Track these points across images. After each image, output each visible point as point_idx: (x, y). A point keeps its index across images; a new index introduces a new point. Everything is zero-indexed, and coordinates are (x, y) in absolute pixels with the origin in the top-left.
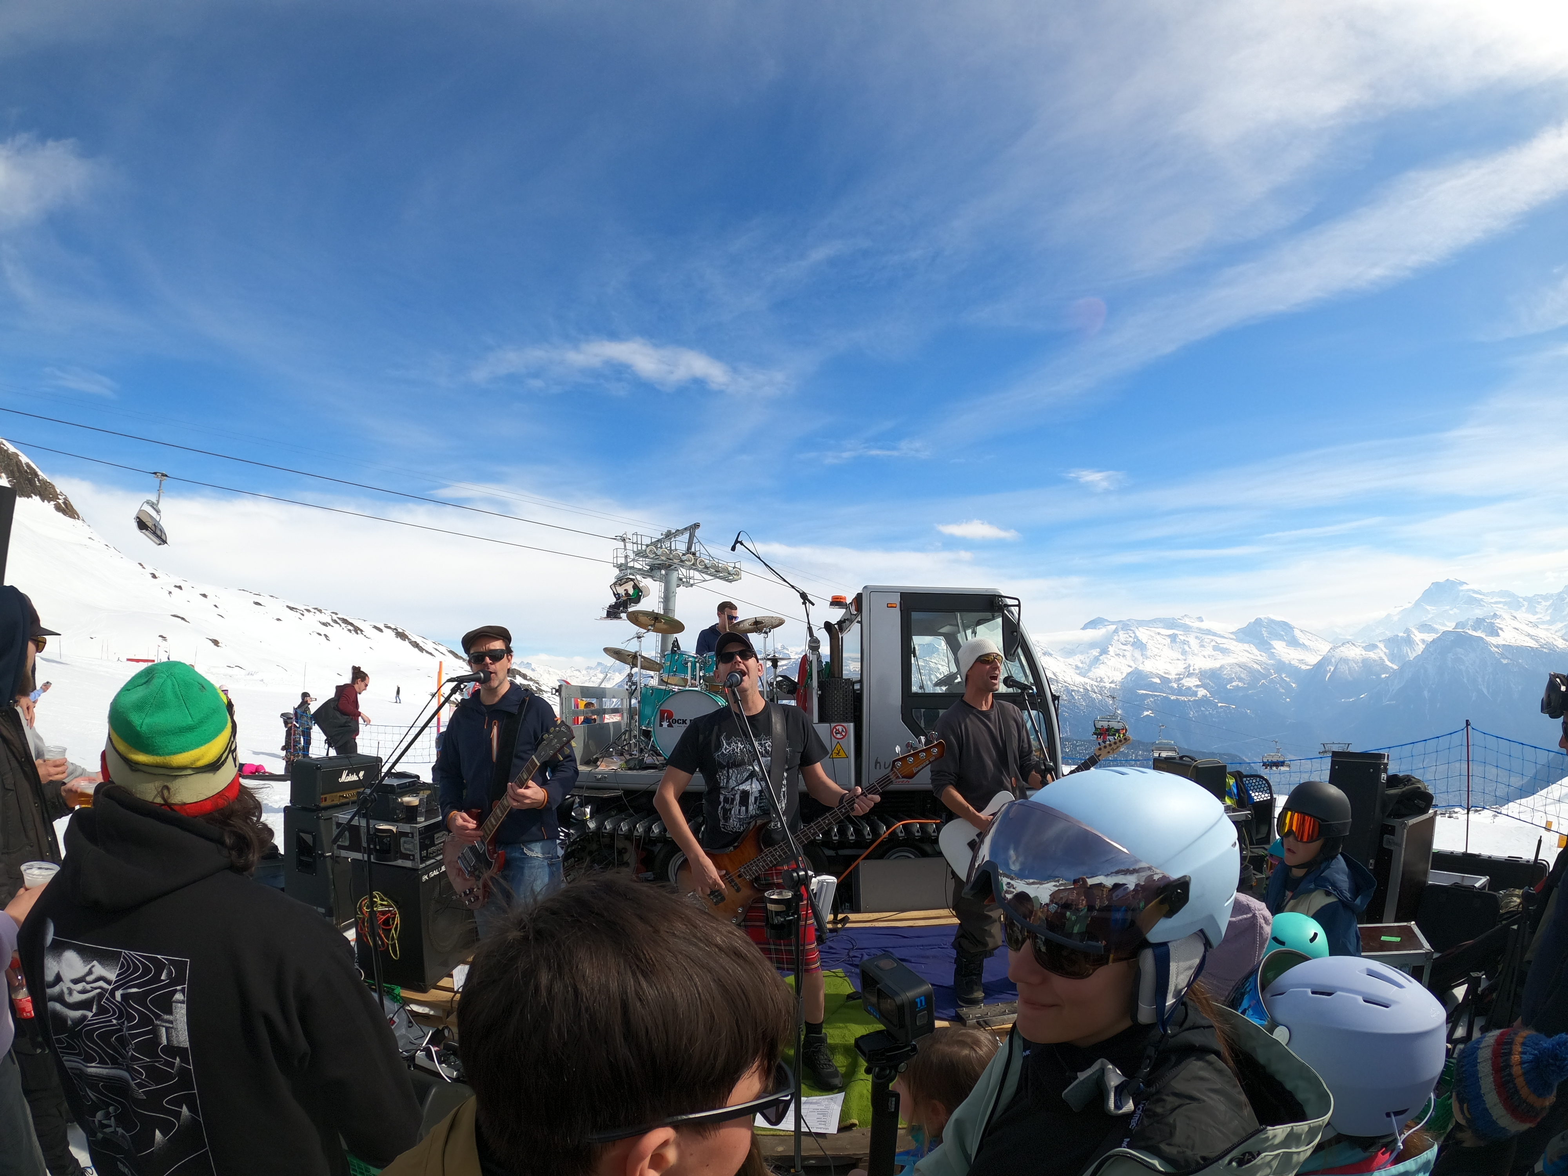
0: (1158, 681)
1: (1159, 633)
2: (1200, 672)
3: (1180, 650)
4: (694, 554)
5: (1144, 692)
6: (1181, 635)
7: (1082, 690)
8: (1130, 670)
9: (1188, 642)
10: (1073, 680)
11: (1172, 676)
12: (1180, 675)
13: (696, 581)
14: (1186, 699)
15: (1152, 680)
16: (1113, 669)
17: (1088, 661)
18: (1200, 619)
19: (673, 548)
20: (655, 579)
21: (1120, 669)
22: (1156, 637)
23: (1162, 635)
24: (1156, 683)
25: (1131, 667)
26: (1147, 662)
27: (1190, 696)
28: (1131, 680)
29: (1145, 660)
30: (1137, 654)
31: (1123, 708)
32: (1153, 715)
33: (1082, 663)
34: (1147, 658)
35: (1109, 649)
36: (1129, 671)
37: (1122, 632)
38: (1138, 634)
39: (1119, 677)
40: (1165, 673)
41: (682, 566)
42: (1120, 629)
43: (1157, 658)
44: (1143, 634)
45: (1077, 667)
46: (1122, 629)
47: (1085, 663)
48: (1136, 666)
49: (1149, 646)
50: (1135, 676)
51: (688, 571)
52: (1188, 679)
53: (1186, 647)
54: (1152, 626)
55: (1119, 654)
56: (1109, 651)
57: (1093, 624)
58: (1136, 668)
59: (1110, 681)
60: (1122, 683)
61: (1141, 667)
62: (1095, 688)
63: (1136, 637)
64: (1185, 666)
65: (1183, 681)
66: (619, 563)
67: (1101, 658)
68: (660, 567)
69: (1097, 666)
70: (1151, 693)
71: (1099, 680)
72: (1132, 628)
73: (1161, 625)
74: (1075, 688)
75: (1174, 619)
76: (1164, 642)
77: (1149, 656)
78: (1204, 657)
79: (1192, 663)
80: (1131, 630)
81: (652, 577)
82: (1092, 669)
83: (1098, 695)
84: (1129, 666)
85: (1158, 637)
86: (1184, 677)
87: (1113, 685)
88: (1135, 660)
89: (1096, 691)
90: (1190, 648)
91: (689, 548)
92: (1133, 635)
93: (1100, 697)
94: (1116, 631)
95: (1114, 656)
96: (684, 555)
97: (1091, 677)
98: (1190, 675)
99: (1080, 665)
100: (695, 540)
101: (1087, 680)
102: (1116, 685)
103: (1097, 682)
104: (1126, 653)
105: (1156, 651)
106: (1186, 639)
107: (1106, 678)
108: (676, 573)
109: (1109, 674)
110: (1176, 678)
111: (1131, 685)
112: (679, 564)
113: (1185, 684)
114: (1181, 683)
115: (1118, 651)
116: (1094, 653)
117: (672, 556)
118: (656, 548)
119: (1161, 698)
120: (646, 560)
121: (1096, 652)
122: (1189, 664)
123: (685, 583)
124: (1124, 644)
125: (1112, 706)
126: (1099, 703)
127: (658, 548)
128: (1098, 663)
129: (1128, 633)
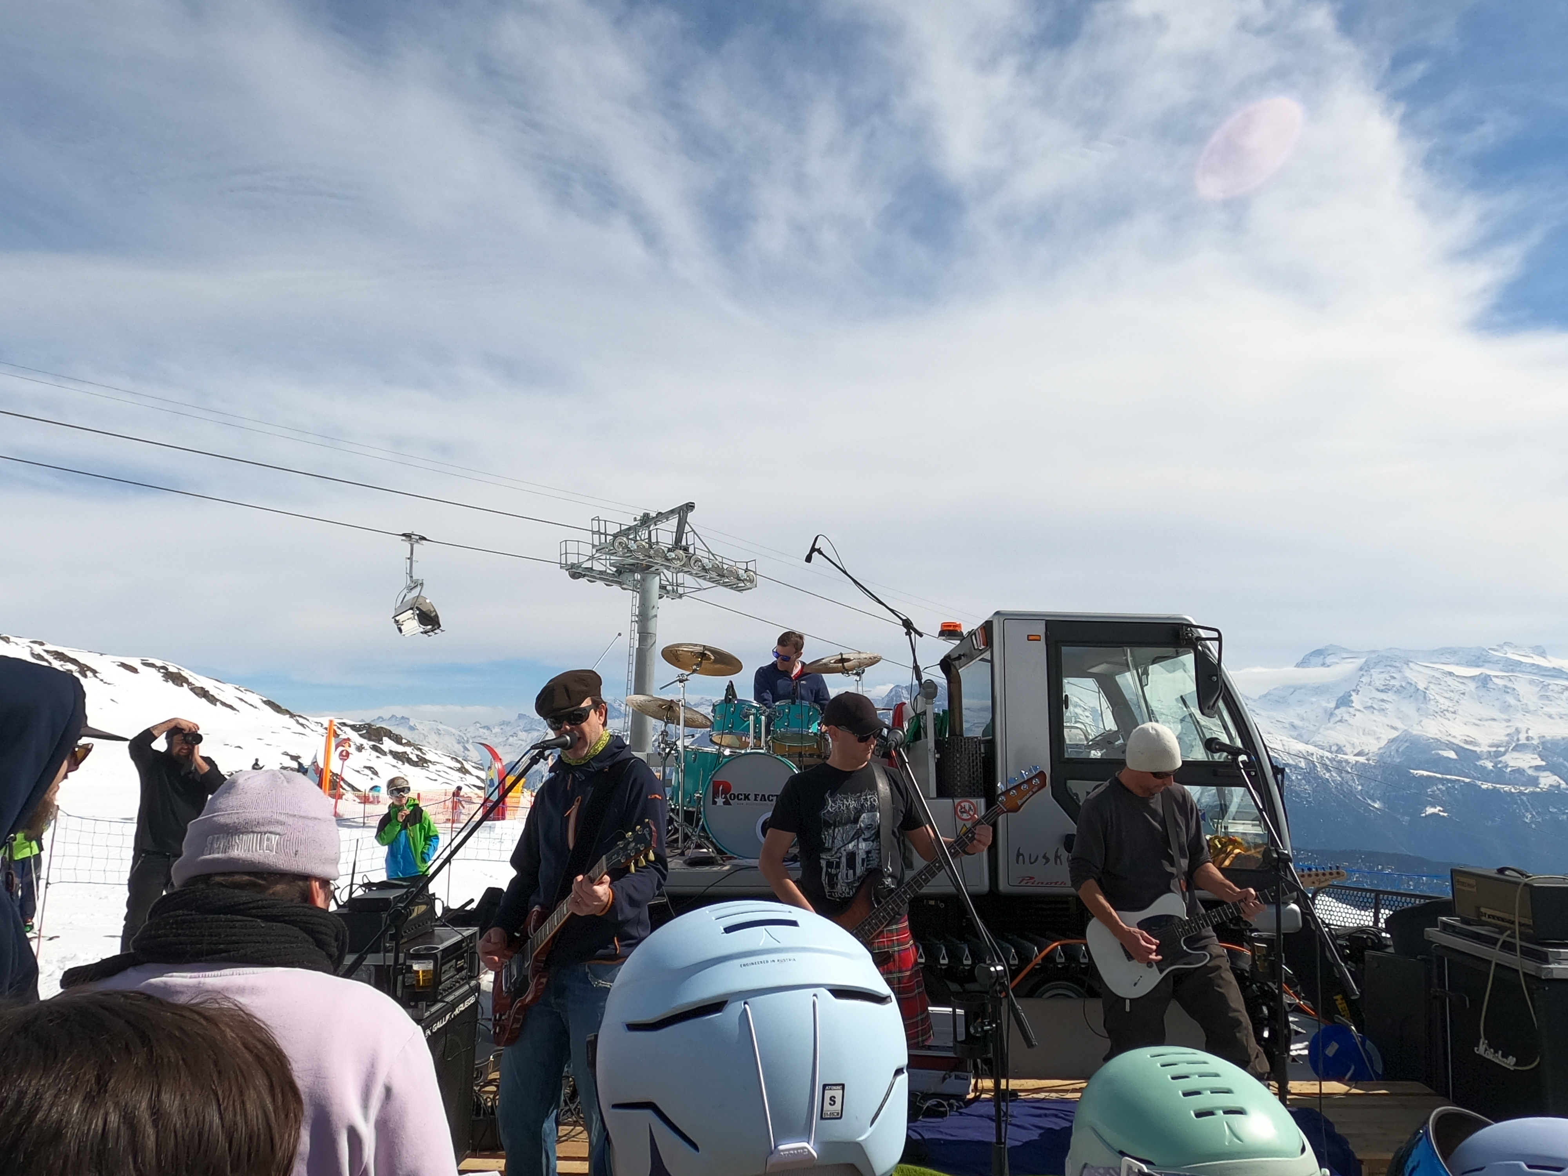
0: (1452, 755)
1: (1451, 674)
2: (1542, 743)
3: (1496, 703)
4: (686, 549)
5: (1425, 773)
6: (1497, 677)
7: (1303, 764)
8: (1394, 734)
9: (1514, 689)
10: (1287, 748)
11: (1483, 748)
12: (1499, 746)
13: (687, 590)
14: (1513, 791)
15: (1441, 752)
16: (1361, 733)
17: (1314, 717)
19: (654, 540)
20: (624, 586)
21: (1375, 732)
22: (1445, 679)
23: (1457, 676)
24: (1448, 757)
25: (1397, 729)
26: (1425, 721)
27: (1524, 785)
28: (1397, 751)
29: (1424, 719)
30: (1409, 708)
31: (1384, 800)
32: (1446, 814)
33: (1303, 719)
34: (1427, 715)
35: (1353, 698)
36: (1391, 737)
37: (1378, 670)
38: (1408, 673)
39: (1373, 746)
40: (1466, 742)
41: (668, 568)
42: (1373, 665)
43: (1448, 715)
44: (1417, 675)
45: (1294, 727)
46: (1377, 665)
47: (1308, 720)
48: (1406, 728)
49: (1432, 693)
50: (1407, 744)
51: (674, 575)
52: (1516, 755)
53: (1510, 699)
54: (1437, 660)
55: (1372, 707)
56: (1352, 702)
57: (1320, 656)
58: (1405, 730)
59: (1356, 751)
60: (1381, 756)
61: (1416, 731)
62: (1328, 763)
63: (1404, 678)
64: (1510, 731)
65: (1506, 758)
66: (569, 563)
67: (1337, 712)
68: (633, 568)
69: (1330, 725)
70: (1439, 775)
71: (1334, 748)
72: (1397, 664)
73: (1452, 660)
74: (1291, 762)
75: (1482, 648)
76: (1462, 687)
77: (1433, 712)
78: (1551, 717)
79: (1523, 726)
80: (1395, 667)
81: (620, 584)
82: (1322, 730)
83: (1334, 775)
84: (1393, 728)
85: (1449, 680)
86: (1507, 751)
87: (1362, 759)
88: (1404, 718)
89: (1330, 766)
90: (1519, 701)
91: (678, 540)
92: (1397, 676)
93: (1339, 778)
94: (1364, 669)
95: (1364, 710)
96: (669, 550)
97: (1319, 743)
98: (1519, 748)
99: (1299, 723)
100: (687, 528)
101: (1311, 749)
102: (1368, 760)
103: (1331, 752)
104: (1386, 706)
105: (1445, 703)
106: (1509, 684)
107: (1348, 745)
108: (658, 578)
109: (1356, 741)
110: (1489, 752)
111: (1398, 760)
112: (662, 565)
113: (1511, 764)
114: (1501, 762)
115: (1370, 701)
116: (1324, 704)
117: (652, 552)
118: (628, 539)
119: (1461, 786)
120: (612, 557)
121: (1329, 702)
122: (1517, 729)
123: (671, 592)
124: (1382, 691)
125: (1361, 795)
126: (1336, 788)
127: (631, 539)
128: (1333, 720)
129: (1388, 672)
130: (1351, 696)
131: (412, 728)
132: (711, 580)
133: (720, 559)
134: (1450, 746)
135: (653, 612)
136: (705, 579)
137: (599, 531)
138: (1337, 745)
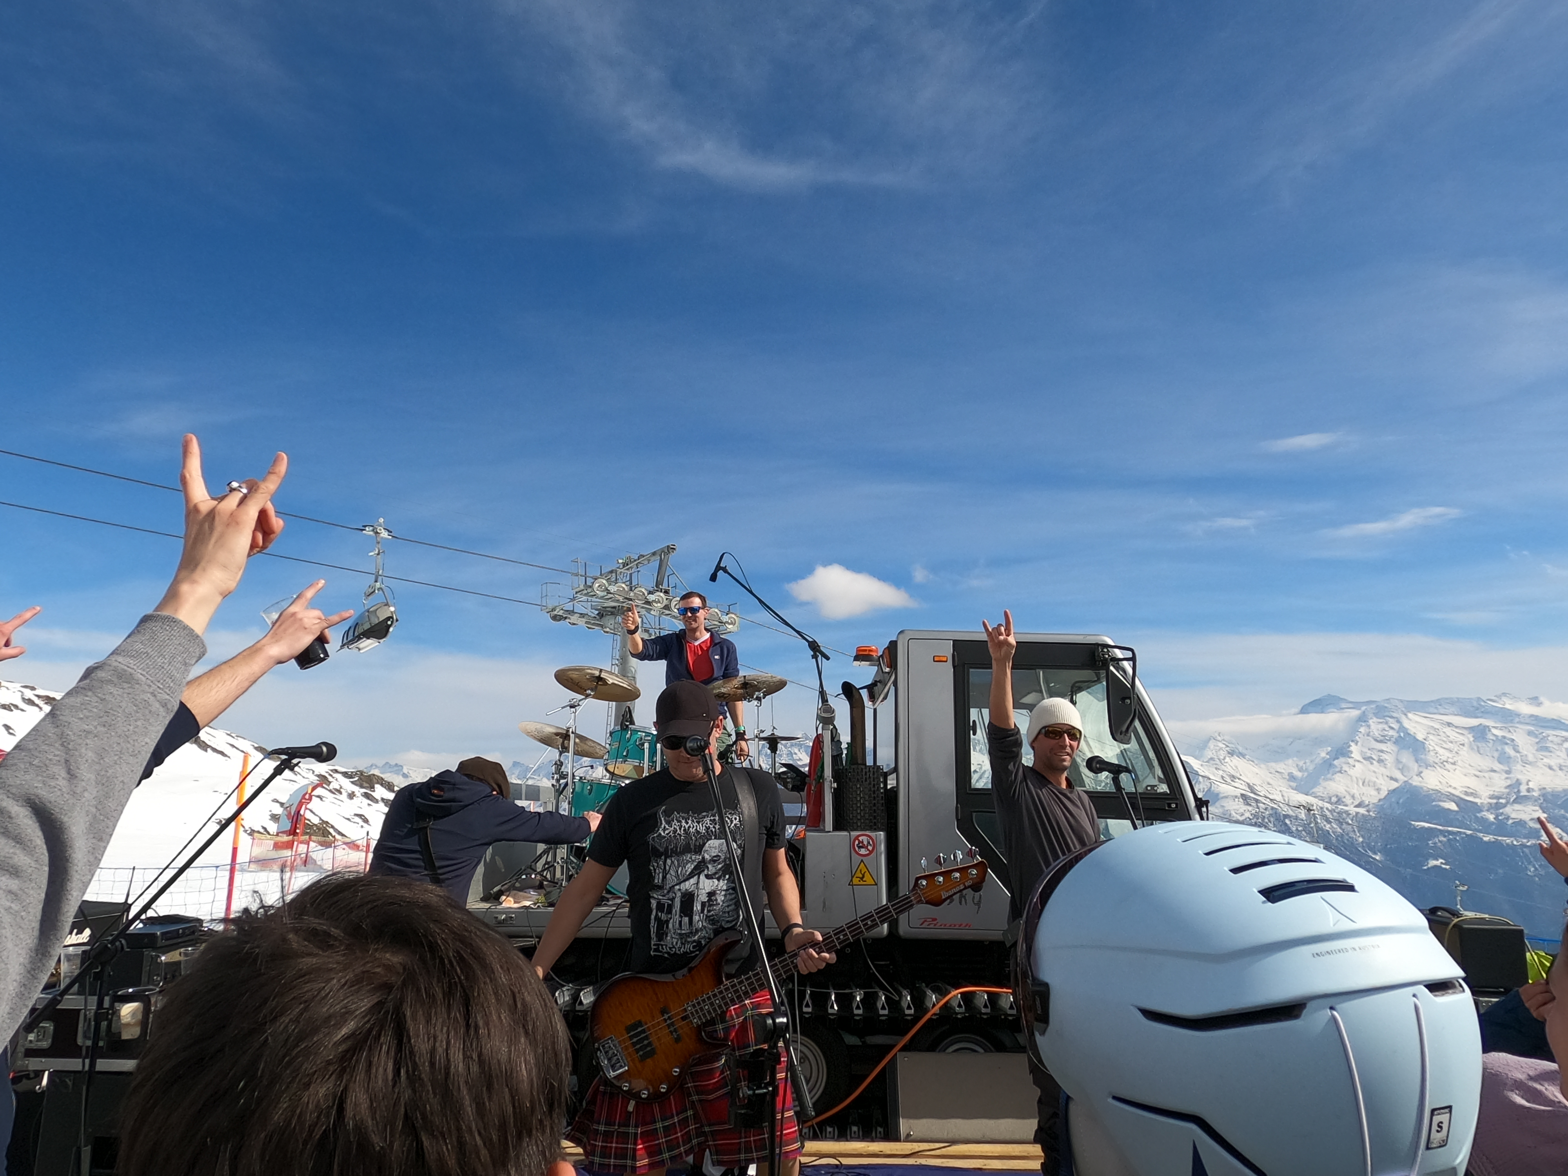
0: (1453, 807)
1: (1449, 724)
2: (1544, 795)
3: (1496, 754)
4: (666, 592)
5: (1427, 825)
6: (1495, 727)
7: (1301, 816)
8: (1395, 785)
9: (1513, 740)
10: (1286, 799)
11: (1483, 799)
12: (1499, 798)
14: (1515, 843)
16: (1361, 782)
17: (1311, 767)
18: (1535, 700)
20: (606, 629)
21: (1375, 782)
22: (1444, 730)
23: (1456, 727)
24: (1449, 809)
25: (1396, 780)
26: (1427, 773)
27: (1525, 838)
28: (1398, 803)
29: (1423, 770)
30: (1407, 758)
31: (1384, 851)
32: (1448, 867)
33: (1300, 770)
34: (1427, 766)
35: (1351, 749)
36: (1391, 788)
37: (1375, 720)
38: (1406, 724)
39: (1372, 797)
40: (1466, 793)
42: (1371, 715)
43: (1448, 766)
44: (1416, 724)
45: (1292, 777)
46: (1376, 715)
47: (1307, 771)
48: (1406, 779)
49: (1432, 743)
50: (1406, 796)
52: (1517, 807)
53: (1509, 750)
54: (1436, 711)
55: (1371, 758)
56: (1351, 752)
57: (1318, 705)
58: (1405, 782)
59: (1356, 803)
60: (1380, 807)
61: (1416, 782)
62: (1328, 813)
63: (1402, 728)
64: (1509, 782)
65: (1508, 810)
66: (550, 605)
67: (1336, 762)
69: (1329, 776)
70: (1441, 827)
71: (1334, 799)
72: (1395, 715)
73: (1453, 709)
74: (1291, 813)
75: (1479, 699)
76: (1461, 738)
77: (1432, 763)
78: (1550, 768)
79: (1523, 778)
80: (1392, 717)
81: (602, 627)
82: (1321, 781)
83: (1335, 826)
84: (1392, 778)
85: (1448, 730)
86: (1507, 803)
87: (1362, 811)
88: (1403, 769)
89: (1331, 818)
90: (1518, 752)
92: (1396, 726)
93: (1339, 830)
94: (1362, 719)
95: (1362, 760)
97: (1319, 794)
98: (1520, 799)
99: (1299, 774)
101: (1310, 799)
102: (1368, 811)
103: (1330, 803)
104: (1384, 756)
105: (1444, 754)
106: (1508, 735)
107: (1348, 797)
109: (1355, 791)
110: (1490, 804)
111: (1399, 812)
113: (1513, 815)
114: (1502, 813)
115: (1369, 752)
116: (1323, 755)
117: (632, 594)
119: (1463, 838)
120: (593, 600)
121: (1327, 752)
122: (1518, 780)
124: (1381, 742)
125: (1362, 848)
128: (1331, 771)
129: (1387, 723)
130: (1350, 746)
134: (1451, 797)
137: (579, 573)
138: (1337, 796)
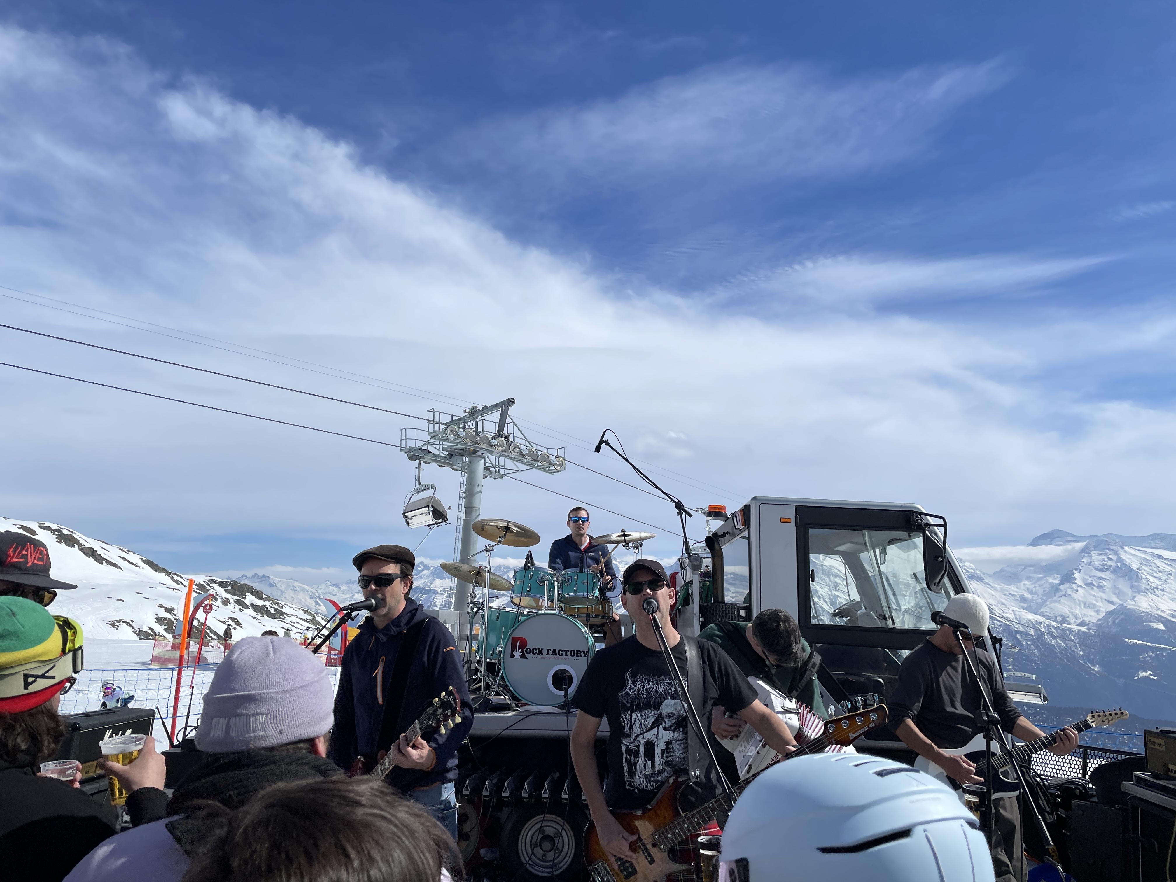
0: (1161, 627)
1: (1159, 557)
4: (507, 438)
5: (1138, 642)
7: (1032, 632)
8: (1112, 607)
10: (1018, 617)
13: (507, 471)
15: (1152, 624)
16: (1082, 607)
17: (1040, 591)
19: (480, 429)
20: (455, 467)
21: (1094, 605)
22: (1155, 561)
23: (1165, 559)
24: (1157, 629)
25: (1112, 603)
26: (1140, 598)
28: (1114, 622)
29: (1137, 595)
30: (1123, 585)
31: (1102, 664)
32: (1155, 678)
33: (1031, 593)
34: (1140, 591)
35: (1075, 576)
36: (1109, 610)
37: (1096, 552)
38: (1123, 556)
39: (1093, 617)
40: (1172, 616)
41: (491, 453)
42: (1092, 548)
43: (1158, 592)
44: (1132, 556)
45: (1023, 599)
46: (1096, 548)
47: (1036, 593)
48: (1121, 602)
49: (1144, 573)
50: (1122, 617)
51: (497, 459)
54: (1148, 545)
55: (1092, 584)
56: (1075, 579)
57: (1047, 538)
58: (1120, 605)
59: (1078, 621)
60: (1099, 626)
61: (1130, 604)
62: (1054, 630)
63: (1120, 560)
66: (408, 447)
67: (1062, 587)
68: (462, 452)
69: (1055, 598)
70: (1150, 644)
71: (1059, 618)
72: (1113, 548)
73: (1162, 544)
74: (1022, 629)
76: (1170, 569)
77: (1144, 590)
80: (1110, 549)
81: (451, 465)
82: (1048, 603)
83: (1059, 641)
84: (1109, 602)
85: (1158, 562)
87: (1083, 629)
88: (1119, 593)
89: (1056, 634)
91: (500, 429)
92: (1115, 558)
93: (1063, 644)
94: (1085, 550)
95: (1084, 586)
96: (493, 438)
97: (1046, 613)
99: (1029, 596)
100: (508, 420)
101: (1039, 618)
102: (1089, 629)
103: (1056, 621)
104: (1104, 583)
105: (1154, 582)
107: (1072, 616)
108: (483, 460)
109: (1077, 612)
111: (1115, 631)
112: (486, 450)
115: (1090, 579)
116: (1050, 580)
117: (478, 439)
118: (458, 427)
119: (1168, 653)
120: (445, 443)
121: (1054, 579)
123: (494, 473)
124: (1101, 570)
125: (1083, 660)
126: (1061, 652)
127: (462, 428)
128: (1058, 594)
129: (1106, 554)
130: (1074, 573)
131: (272, 585)
132: (527, 464)
133: (535, 446)
134: (1160, 619)
135: (478, 489)
136: (522, 463)
137: (433, 421)
138: (1062, 616)
